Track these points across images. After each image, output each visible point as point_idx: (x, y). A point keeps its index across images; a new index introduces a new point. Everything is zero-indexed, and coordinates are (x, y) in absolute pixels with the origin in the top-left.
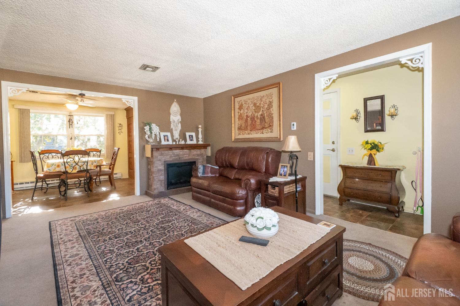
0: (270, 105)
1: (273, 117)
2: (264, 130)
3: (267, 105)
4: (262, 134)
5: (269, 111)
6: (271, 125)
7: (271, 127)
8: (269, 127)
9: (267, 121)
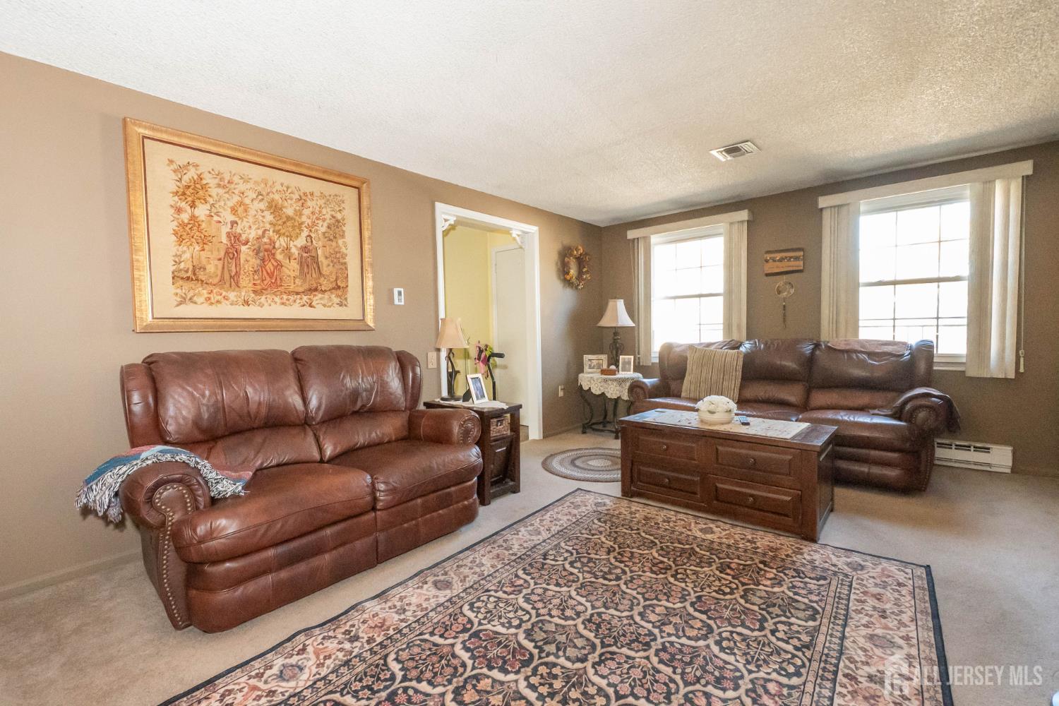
0: (336, 227)
1: (345, 263)
2: (317, 298)
3: (325, 224)
4: (307, 308)
5: (334, 244)
6: (339, 284)
7: (339, 292)
8: (333, 288)
9: (325, 270)
